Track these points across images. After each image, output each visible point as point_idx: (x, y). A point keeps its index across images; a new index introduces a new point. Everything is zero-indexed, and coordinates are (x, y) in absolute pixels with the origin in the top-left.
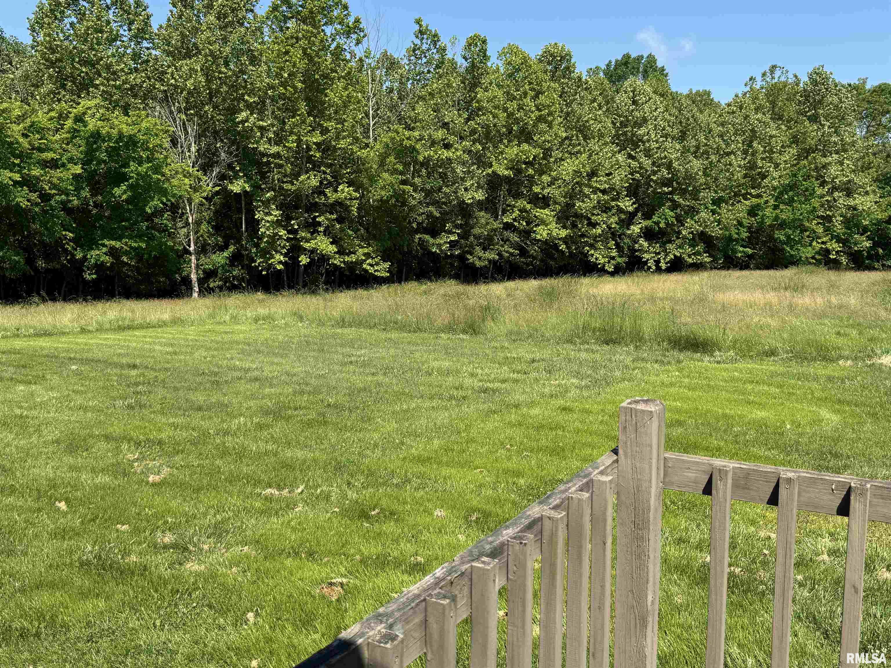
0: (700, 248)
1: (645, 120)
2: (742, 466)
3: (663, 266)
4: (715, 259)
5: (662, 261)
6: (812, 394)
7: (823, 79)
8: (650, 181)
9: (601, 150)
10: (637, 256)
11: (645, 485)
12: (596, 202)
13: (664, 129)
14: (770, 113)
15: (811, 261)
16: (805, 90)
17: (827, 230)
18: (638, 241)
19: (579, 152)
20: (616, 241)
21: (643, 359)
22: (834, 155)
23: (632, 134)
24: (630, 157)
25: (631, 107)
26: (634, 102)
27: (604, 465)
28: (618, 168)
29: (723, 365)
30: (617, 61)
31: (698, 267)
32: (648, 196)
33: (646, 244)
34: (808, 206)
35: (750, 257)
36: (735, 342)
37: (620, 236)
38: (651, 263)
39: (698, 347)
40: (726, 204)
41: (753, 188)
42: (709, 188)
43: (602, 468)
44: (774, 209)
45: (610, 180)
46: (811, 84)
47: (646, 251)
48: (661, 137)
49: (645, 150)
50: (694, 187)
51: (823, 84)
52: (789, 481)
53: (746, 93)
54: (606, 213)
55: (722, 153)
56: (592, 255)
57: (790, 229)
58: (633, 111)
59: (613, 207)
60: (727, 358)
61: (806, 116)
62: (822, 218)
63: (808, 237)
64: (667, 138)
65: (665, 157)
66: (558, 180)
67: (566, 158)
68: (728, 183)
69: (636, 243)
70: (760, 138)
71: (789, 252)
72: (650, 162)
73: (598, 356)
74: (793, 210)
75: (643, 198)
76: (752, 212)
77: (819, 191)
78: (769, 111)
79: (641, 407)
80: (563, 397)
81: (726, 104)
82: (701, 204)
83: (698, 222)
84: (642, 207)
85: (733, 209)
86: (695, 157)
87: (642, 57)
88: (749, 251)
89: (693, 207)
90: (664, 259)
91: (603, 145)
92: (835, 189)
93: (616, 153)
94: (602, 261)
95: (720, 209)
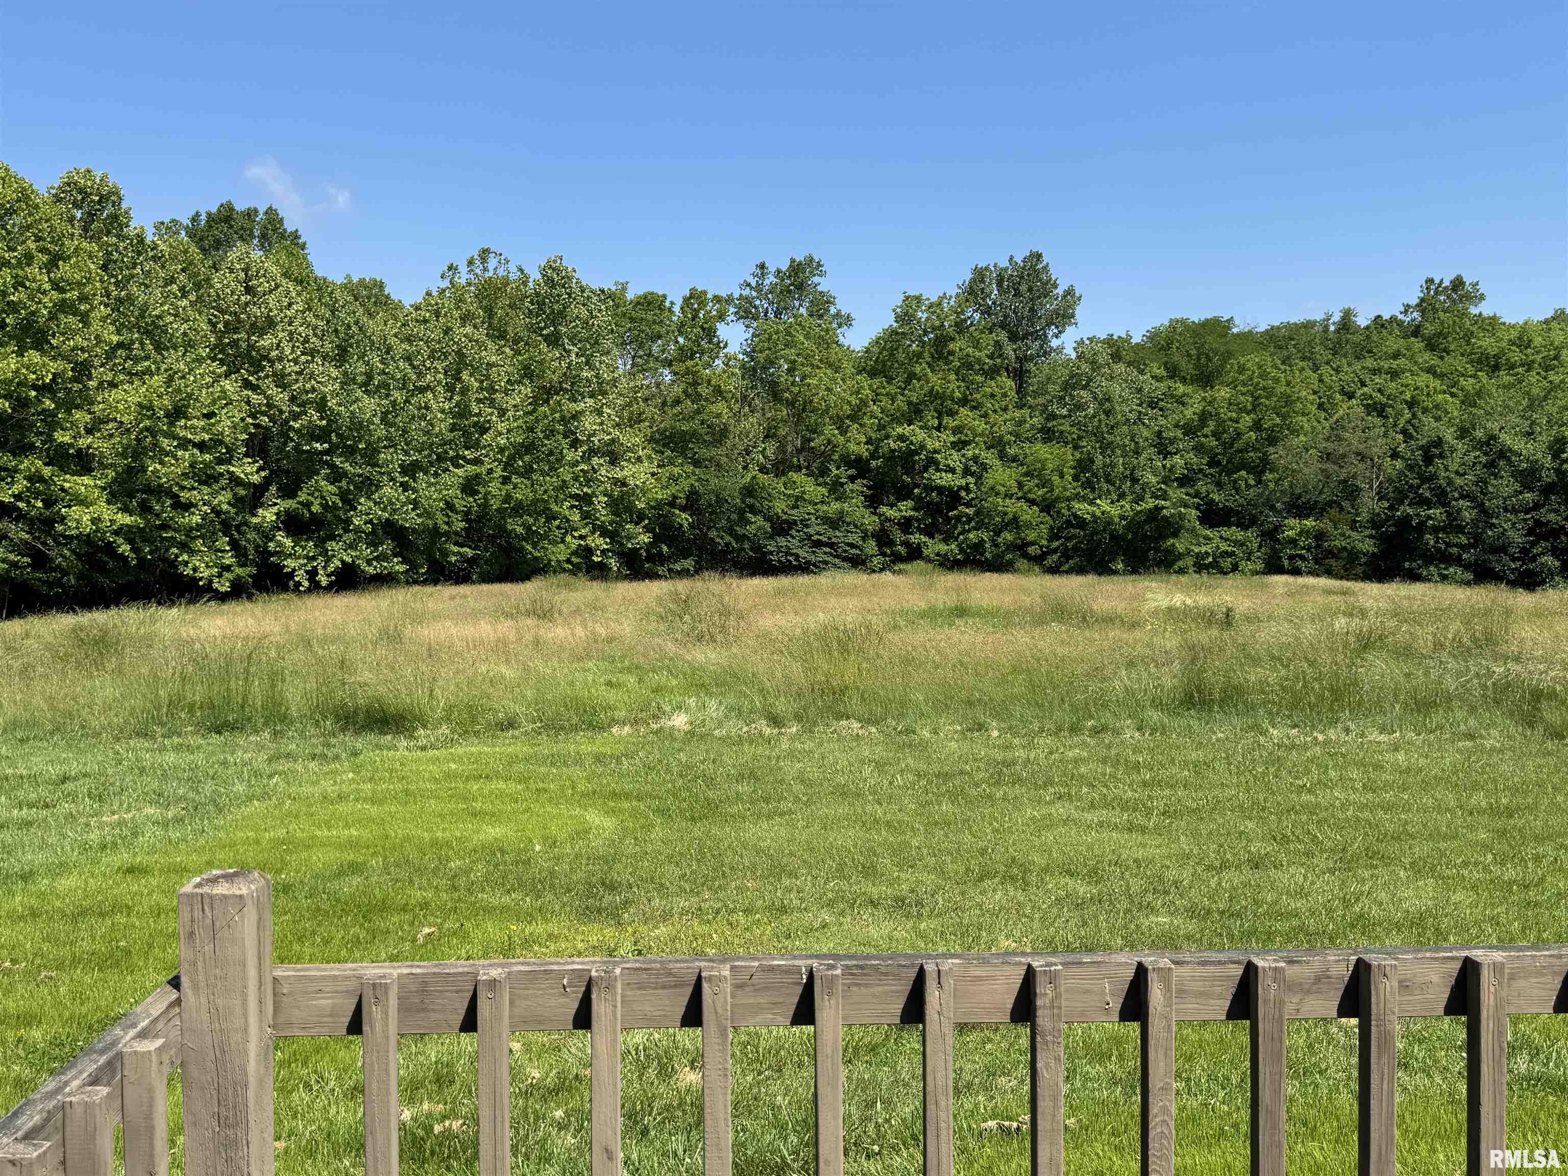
0: (386, 547)
1: (271, 323)
2: (414, 971)
3: (324, 581)
4: (414, 567)
5: (321, 572)
6: (573, 788)
7: (563, 278)
8: (288, 430)
9: (191, 370)
10: (273, 563)
11: (237, 1038)
12: (186, 464)
13: (306, 341)
14: (485, 326)
15: (567, 566)
16: (537, 294)
17: (585, 516)
18: (274, 536)
19: (148, 372)
20: (231, 536)
21: (288, 756)
22: (587, 400)
23: (248, 346)
24: (247, 385)
25: (243, 298)
26: (249, 290)
27: (148, 1016)
28: (226, 405)
29: (431, 753)
30: (209, 215)
31: (384, 580)
32: (287, 456)
33: (288, 542)
34: (554, 479)
35: (472, 561)
36: (449, 709)
37: (238, 528)
38: (301, 576)
39: (388, 724)
40: (426, 473)
41: (467, 448)
42: (395, 446)
43: (143, 1024)
44: (503, 484)
45: (213, 425)
46: (546, 284)
47: (290, 555)
48: (303, 354)
49: (275, 374)
50: (368, 444)
51: (563, 287)
52: (493, 984)
53: (444, 291)
54: (209, 485)
55: (412, 387)
56: (186, 563)
57: (530, 515)
58: (247, 304)
59: (221, 475)
60: (438, 740)
61: (542, 335)
62: (576, 497)
63: (558, 528)
64: (313, 357)
65: (313, 390)
66: (107, 422)
67: (122, 382)
68: (425, 438)
69: (271, 540)
70: (472, 366)
71: (531, 553)
72: (286, 396)
73: (199, 758)
74: (532, 485)
75: (279, 460)
76: (469, 487)
77: (570, 455)
78: (483, 323)
79: (222, 889)
80: (129, 846)
81: (412, 306)
82: (383, 473)
83: (379, 503)
84: (277, 476)
85: (437, 483)
86: (366, 392)
87: (256, 211)
88: (468, 552)
89: (368, 478)
90: (325, 568)
91: (194, 361)
92: (592, 452)
93: (220, 376)
94: (205, 573)
95: (415, 481)
